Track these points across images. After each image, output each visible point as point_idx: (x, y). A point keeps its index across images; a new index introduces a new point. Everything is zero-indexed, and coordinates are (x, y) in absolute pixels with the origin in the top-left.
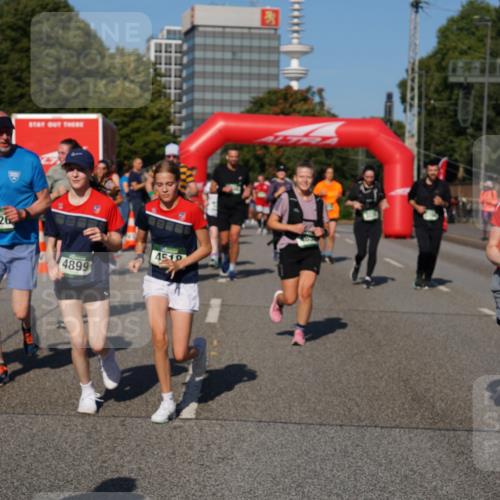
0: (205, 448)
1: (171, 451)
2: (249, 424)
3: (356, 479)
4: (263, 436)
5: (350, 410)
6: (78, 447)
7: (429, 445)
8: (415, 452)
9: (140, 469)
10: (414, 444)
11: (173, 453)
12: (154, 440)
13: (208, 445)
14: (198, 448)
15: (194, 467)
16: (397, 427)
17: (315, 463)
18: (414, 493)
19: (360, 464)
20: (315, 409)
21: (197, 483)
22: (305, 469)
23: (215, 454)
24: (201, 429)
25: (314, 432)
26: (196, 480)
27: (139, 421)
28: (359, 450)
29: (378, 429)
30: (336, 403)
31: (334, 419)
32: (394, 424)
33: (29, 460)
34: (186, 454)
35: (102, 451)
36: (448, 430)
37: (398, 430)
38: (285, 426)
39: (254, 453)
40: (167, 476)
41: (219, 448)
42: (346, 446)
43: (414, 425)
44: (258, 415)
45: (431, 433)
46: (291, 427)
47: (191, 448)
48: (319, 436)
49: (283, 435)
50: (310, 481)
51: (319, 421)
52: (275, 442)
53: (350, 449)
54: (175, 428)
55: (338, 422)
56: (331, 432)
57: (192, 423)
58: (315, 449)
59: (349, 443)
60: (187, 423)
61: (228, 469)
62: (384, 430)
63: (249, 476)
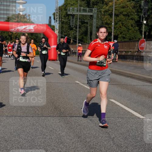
2: (4, 117)
3: (36, 132)
4: (8, 121)
5: (35, 112)
7: (58, 121)
8: (54, 123)
10: (54, 121)
16: (49, 116)
17: (24, 128)
18: (54, 135)
19: (38, 128)
20: (25, 112)
22: (21, 130)
25: (24, 119)
28: (38, 124)
29: (44, 117)
30: (31, 110)
32: (48, 116)
36: (64, 117)
37: (49, 117)
38: (15, 117)
39: (5, 126)
42: (34, 123)
43: (54, 116)
44: (7, 114)
45: (59, 118)
46: (17, 117)
48: (26, 120)
49: (14, 120)
50: (22, 133)
51: (26, 115)
52: (12, 122)
55: (32, 116)
56: (29, 118)
58: (24, 124)
62: (45, 117)
63: (3, 133)
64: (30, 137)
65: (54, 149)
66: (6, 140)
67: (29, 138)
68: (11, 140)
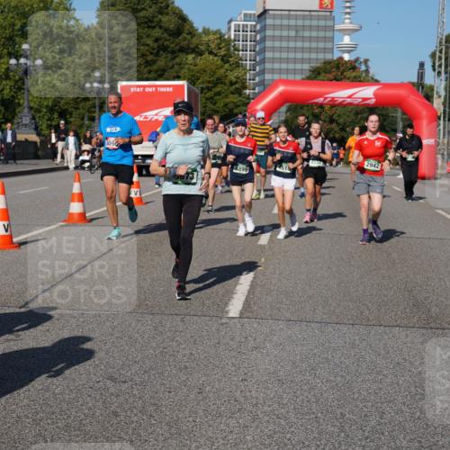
0: (243, 340)
1: (217, 341)
2: (280, 322)
3: (358, 365)
4: (290, 332)
5: (362, 313)
6: (146, 336)
7: (421, 339)
8: (409, 345)
9: (191, 354)
10: (409, 339)
11: (218, 343)
12: (205, 333)
13: (246, 338)
14: (238, 339)
15: (233, 353)
16: (397, 326)
17: (327, 352)
18: (403, 376)
19: (363, 354)
20: (334, 312)
21: (233, 365)
22: (319, 357)
23: (251, 344)
24: (242, 326)
25: (330, 329)
26: (232, 363)
27: (195, 318)
28: (364, 343)
29: (382, 328)
30: (351, 307)
31: (348, 320)
32: (395, 324)
33: (109, 345)
34: (228, 344)
35: (164, 340)
36: (438, 329)
37: (398, 328)
38: (309, 324)
39: (281, 344)
40: (211, 360)
41: (255, 340)
42: (354, 340)
43: (411, 325)
44: (288, 315)
45: (424, 331)
46: (313, 325)
47: (232, 339)
48: (334, 333)
49: (306, 331)
50: (322, 365)
51: (336, 321)
52: (299, 336)
53: (357, 342)
54: (222, 324)
55: (351, 322)
56: (344, 329)
57: (236, 321)
58: (329, 342)
59: (357, 338)
60: (232, 321)
61: (259, 355)
62: (387, 328)
63: (276, 361)
64: (342, 377)
65: (402, 412)
66: (279, 380)
67: (339, 379)
68: (292, 381)
